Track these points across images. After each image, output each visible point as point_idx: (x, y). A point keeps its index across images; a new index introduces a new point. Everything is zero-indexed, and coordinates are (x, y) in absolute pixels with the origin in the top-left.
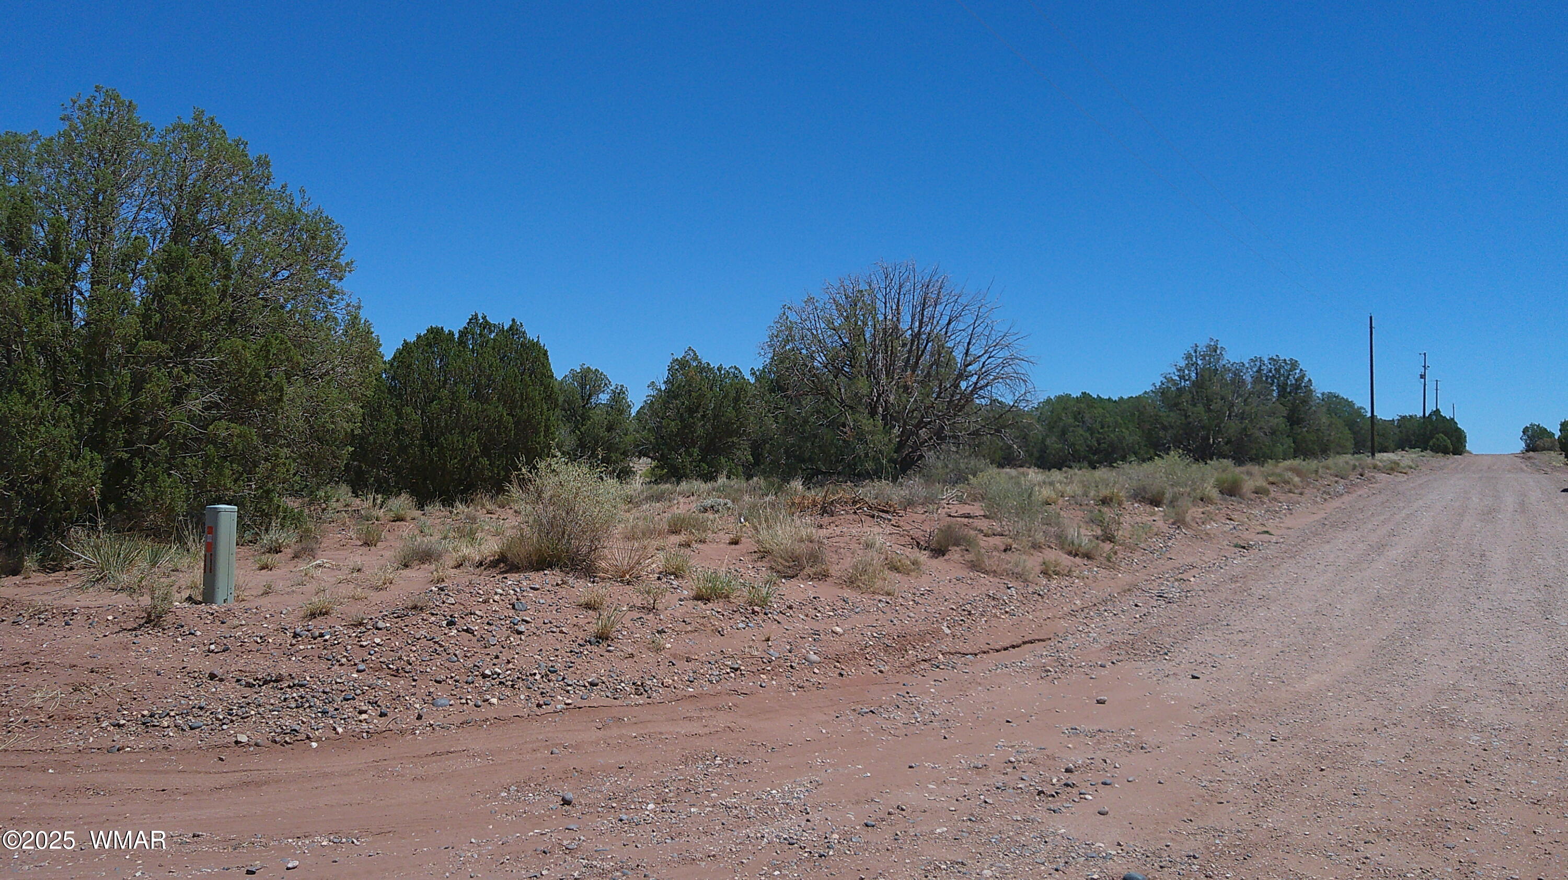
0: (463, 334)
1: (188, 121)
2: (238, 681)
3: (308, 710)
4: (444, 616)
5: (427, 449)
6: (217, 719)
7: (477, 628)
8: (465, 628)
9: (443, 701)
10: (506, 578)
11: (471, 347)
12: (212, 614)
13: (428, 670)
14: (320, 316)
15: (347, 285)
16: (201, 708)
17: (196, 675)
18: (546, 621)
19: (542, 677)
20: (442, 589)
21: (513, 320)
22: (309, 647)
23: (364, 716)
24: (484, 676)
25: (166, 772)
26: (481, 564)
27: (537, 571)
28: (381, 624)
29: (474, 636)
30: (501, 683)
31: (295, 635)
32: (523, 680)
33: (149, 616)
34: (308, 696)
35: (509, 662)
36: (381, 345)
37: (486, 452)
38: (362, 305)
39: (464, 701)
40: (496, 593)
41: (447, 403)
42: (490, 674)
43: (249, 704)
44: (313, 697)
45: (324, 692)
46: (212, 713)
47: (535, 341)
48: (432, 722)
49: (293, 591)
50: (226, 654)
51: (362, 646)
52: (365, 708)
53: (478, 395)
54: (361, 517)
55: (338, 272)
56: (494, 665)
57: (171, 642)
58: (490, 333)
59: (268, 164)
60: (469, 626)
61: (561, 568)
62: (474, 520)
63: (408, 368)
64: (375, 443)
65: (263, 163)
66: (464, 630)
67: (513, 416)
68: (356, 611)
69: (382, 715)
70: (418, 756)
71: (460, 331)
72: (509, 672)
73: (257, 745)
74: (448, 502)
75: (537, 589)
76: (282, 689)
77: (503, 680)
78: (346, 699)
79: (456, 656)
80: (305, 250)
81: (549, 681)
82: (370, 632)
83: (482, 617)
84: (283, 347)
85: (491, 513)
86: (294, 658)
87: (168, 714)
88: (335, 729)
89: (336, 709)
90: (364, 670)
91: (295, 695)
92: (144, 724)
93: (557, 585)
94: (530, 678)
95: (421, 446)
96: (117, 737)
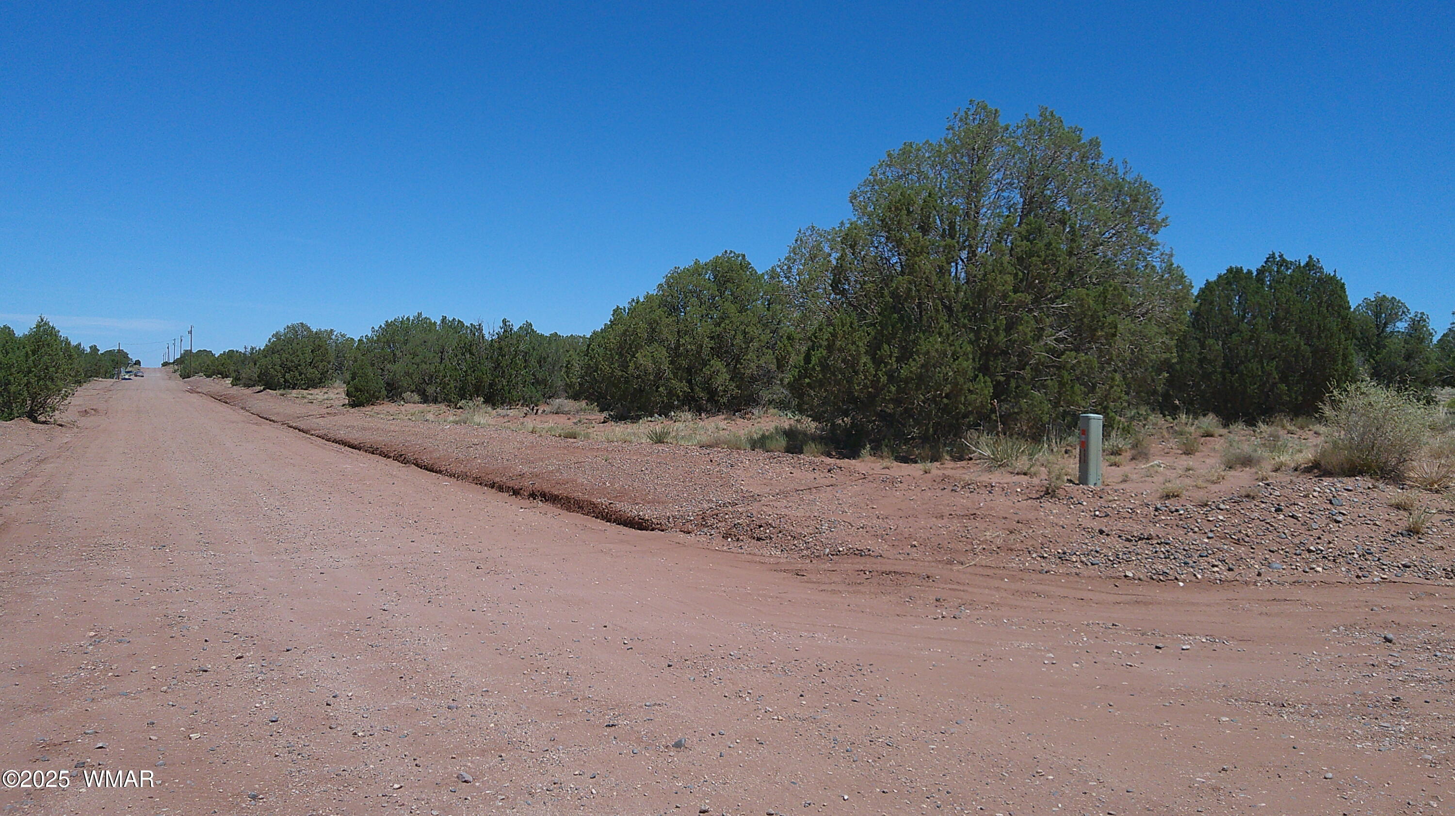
0: (1260, 272)
1: (1035, 117)
2: (1120, 536)
3: (1173, 561)
4: (1273, 504)
5: (1228, 375)
6: (1109, 560)
7: (1300, 515)
8: (1291, 514)
9: (1276, 565)
10: (1322, 480)
11: (1268, 283)
12: (1092, 492)
13: (1263, 542)
14: (1141, 265)
15: (1161, 237)
16: (1097, 552)
17: (1090, 530)
18: (1360, 515)
19: (1360, 556)
20: (1268, 485)
21: (1310, 257)
22: (1169, 518)
23: (1216, 569)
24: (1309, 551)
25: (1081, 589)
26: (1296, 470)
27: (1349, 477)
28: (1222, 506)
29: (1299, 521)
30: (1324, 557)
31: (1156, 509)
32: (1343, 557)
33: (1048, 490)
34: (1173, 552)
35: (1330, 543)
36: (1193, 287)
37: (1284, 379)
38: (1174, 252)
39: (1294, 567)
40: (1315, 491)
41: (1247, 335)
42: (1314, 549)
43: (1130, 552)
44: (1176, 552)
45: (1184, 550)
46: (1105, 556)
47: (1332, 275)
48: (1269, 579)
49: (1145, 481)
50: (1107, 518)
51: (1209, 521)
52: (1216, 563)
53: (1276, 326)
54: (1176, 432)
55: (1155, 227)
56: (1317, 543)
57: (1066, 508)
58: (1287, 270)
59: (1098, 145)
60: (1294, 513)
61: (1371, 475)
62: (1276, 438)
63: (1210, 304)
64: (1182, 370)
65: (1094, 144)
66: (1289, 516)
67: (1310, 345)
68: (1201, 495)
69: (1230, 570)
70: (1262, 600)
71: (1257, 270)
72: (1330, 550)
73: (1140, 579)
74: (1251, 422)
75: (1351, 490)
76: (1152, 545)
77: (1326, 556)
78: (1201, 556)
79: (1284, 533)
80: (1128, 211)
81: (1366, 559)
82: (1214, 511)
83: (1304, 508)
84: (1116, 293)
85: (1292, 434)
86: (1158, 525)
87: (1075, 554)
88: (1195, 575)
89: (1195, 562)
90: (1212, 538)
91: (1163, 549)
92: (1060, 558)
93: (1369, 488)
94: (1349, 556)
95: (1223, 374)
96: (1043, 564)
